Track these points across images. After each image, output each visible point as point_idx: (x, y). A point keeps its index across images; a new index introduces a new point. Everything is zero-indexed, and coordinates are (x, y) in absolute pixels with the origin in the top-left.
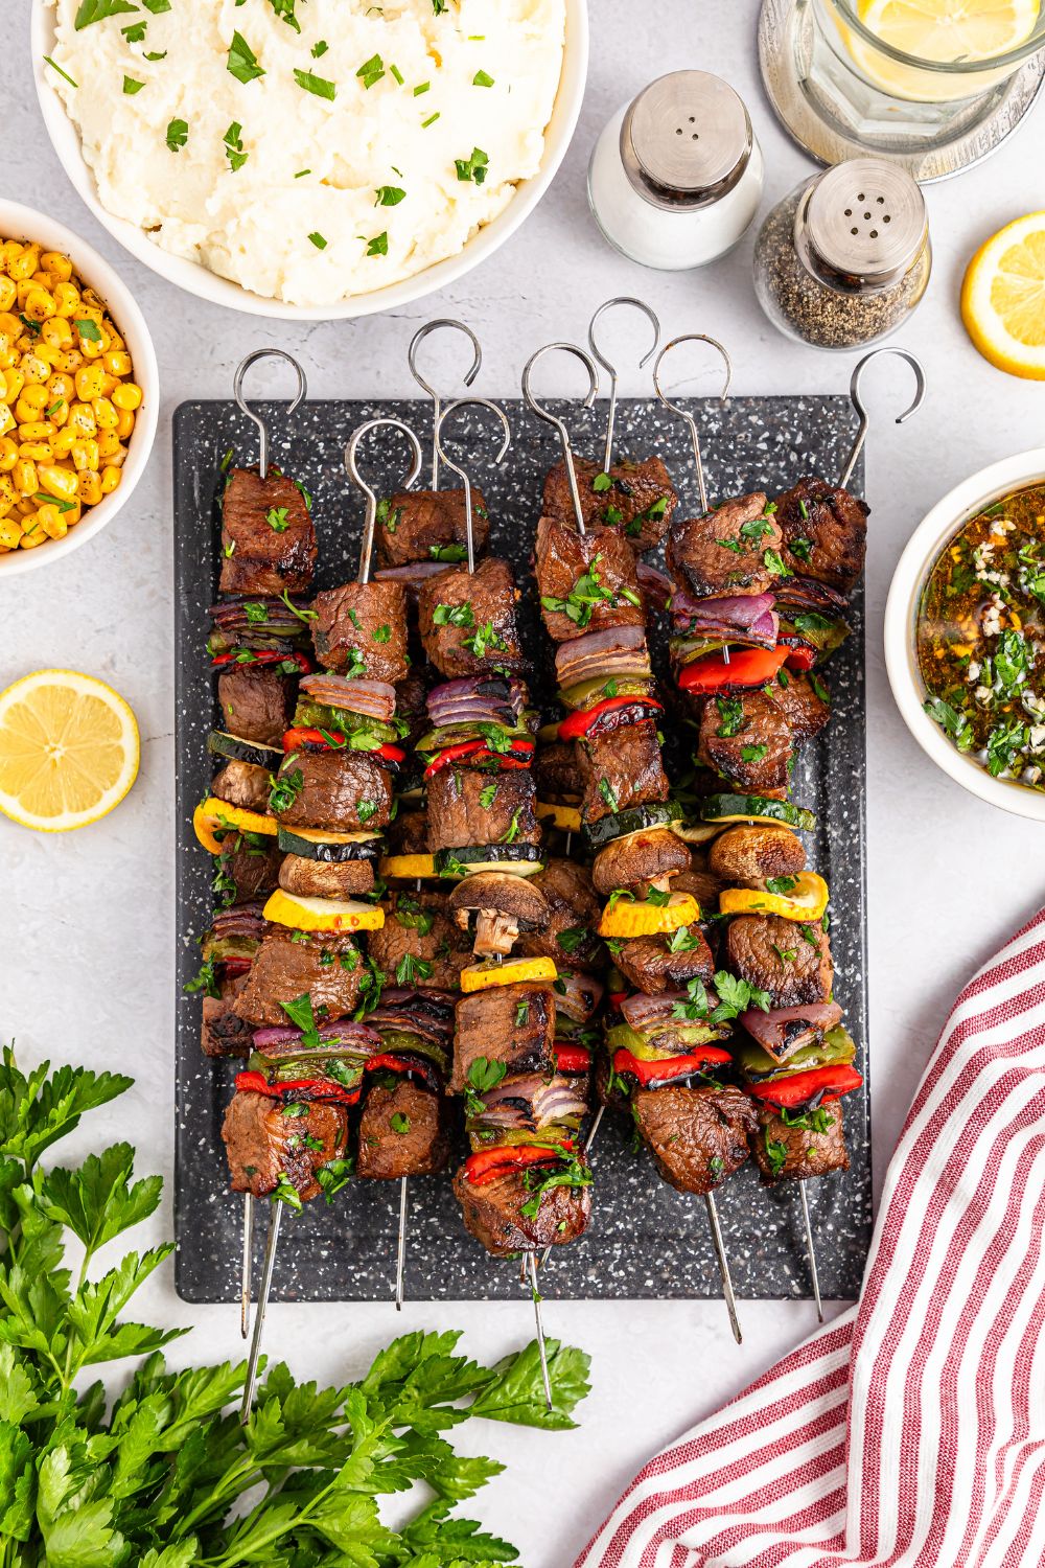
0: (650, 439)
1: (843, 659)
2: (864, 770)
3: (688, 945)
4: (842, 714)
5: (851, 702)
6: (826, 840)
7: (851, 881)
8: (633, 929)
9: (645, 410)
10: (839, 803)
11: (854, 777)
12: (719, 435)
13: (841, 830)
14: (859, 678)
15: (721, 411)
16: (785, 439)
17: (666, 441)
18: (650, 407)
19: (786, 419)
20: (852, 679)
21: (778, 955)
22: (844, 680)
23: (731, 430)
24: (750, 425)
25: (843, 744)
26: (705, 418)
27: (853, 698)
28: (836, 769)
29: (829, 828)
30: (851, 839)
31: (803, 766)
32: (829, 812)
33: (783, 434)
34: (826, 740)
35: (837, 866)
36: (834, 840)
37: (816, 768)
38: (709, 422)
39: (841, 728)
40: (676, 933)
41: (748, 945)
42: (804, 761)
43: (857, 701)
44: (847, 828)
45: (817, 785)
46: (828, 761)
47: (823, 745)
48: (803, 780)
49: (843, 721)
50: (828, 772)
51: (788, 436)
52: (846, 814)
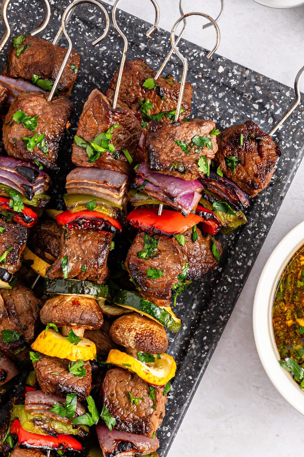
0: (194, 72)
1: (245, 249)
2: (228, 318)
3: (79, 373)
4: (229, 280)
5: (238, 275)
6: (187, 348)
7: (191, 378)
8: (51, 351)
9: (199, 54)
10: (205, 330)
11: (220, 319)
12: (234, 89)
13: (199, 346)
14: (249, 264)
15: (242, 75)
16: (270, 108)
17: (203, 78)
18: (202, 54)
19: (276, 97)
20: (245, 263)
21: (129, 399)
22: (239, 261)
23: (242, 88)
24: (254, 91)
25: (222, 297)
26: (230, 75)
27: (240, 274)
28: (212, 310)
29: (192, 341)
30: (202, 354)
31: (194, 299)
32: (196, 333)
33: (271, 105)
34: (214, 291)
35: (187, 365)
36: (192, 349)
37: (200, 303)
38: (231, 78)
39: (225, 287)
40: (75, 363)
41: (115, 386)
42: (196, 297)
43: (241, 276)
44: (202, 347)
45: (197, 314)
46: (210, 302)
47: (211, 293)
48: (190, 309)
49: (228, 284)
50: (206, 310)
51: (273, 107)
52: (205, 338)
